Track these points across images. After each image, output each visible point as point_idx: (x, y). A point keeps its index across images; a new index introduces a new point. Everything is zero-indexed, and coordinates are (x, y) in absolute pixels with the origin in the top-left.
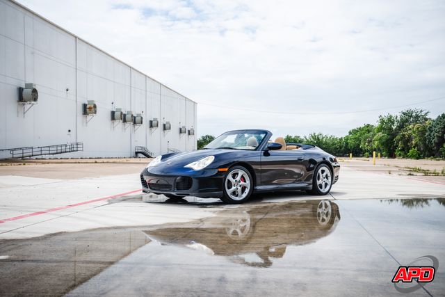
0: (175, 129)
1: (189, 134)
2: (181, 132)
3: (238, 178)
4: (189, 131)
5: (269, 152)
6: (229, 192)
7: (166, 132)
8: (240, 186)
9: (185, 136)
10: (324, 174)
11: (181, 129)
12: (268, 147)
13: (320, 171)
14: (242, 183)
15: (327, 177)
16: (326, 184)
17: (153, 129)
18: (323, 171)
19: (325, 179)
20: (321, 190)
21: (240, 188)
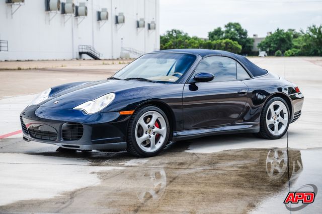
0: (130, 22)
1: (149, 28)
2: (138, 26)
3: (152, 123)
4: (149, 25)
5: (197, 84)
6: (139, 141)
7: (119, 26)
8: (154, 133)
9: (143, 31)
10: (278, 111)
11: (138, 23)
12: (195, 79)
13: (271, 107)
14: (156, 129)
15: (282, 114)
16: (280, 125)
17: (102, 22)
18: (276, 107)
19: (280, 118)
20: (273, 133)
21: (153, 136)
